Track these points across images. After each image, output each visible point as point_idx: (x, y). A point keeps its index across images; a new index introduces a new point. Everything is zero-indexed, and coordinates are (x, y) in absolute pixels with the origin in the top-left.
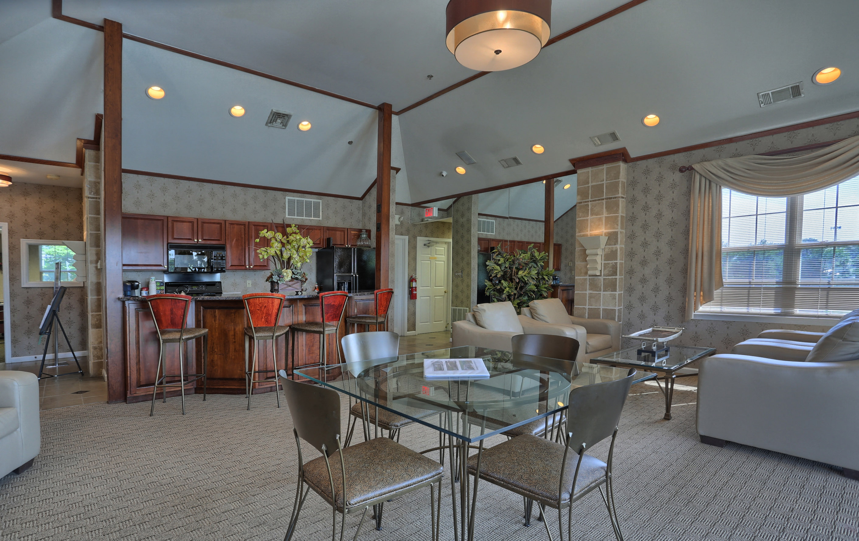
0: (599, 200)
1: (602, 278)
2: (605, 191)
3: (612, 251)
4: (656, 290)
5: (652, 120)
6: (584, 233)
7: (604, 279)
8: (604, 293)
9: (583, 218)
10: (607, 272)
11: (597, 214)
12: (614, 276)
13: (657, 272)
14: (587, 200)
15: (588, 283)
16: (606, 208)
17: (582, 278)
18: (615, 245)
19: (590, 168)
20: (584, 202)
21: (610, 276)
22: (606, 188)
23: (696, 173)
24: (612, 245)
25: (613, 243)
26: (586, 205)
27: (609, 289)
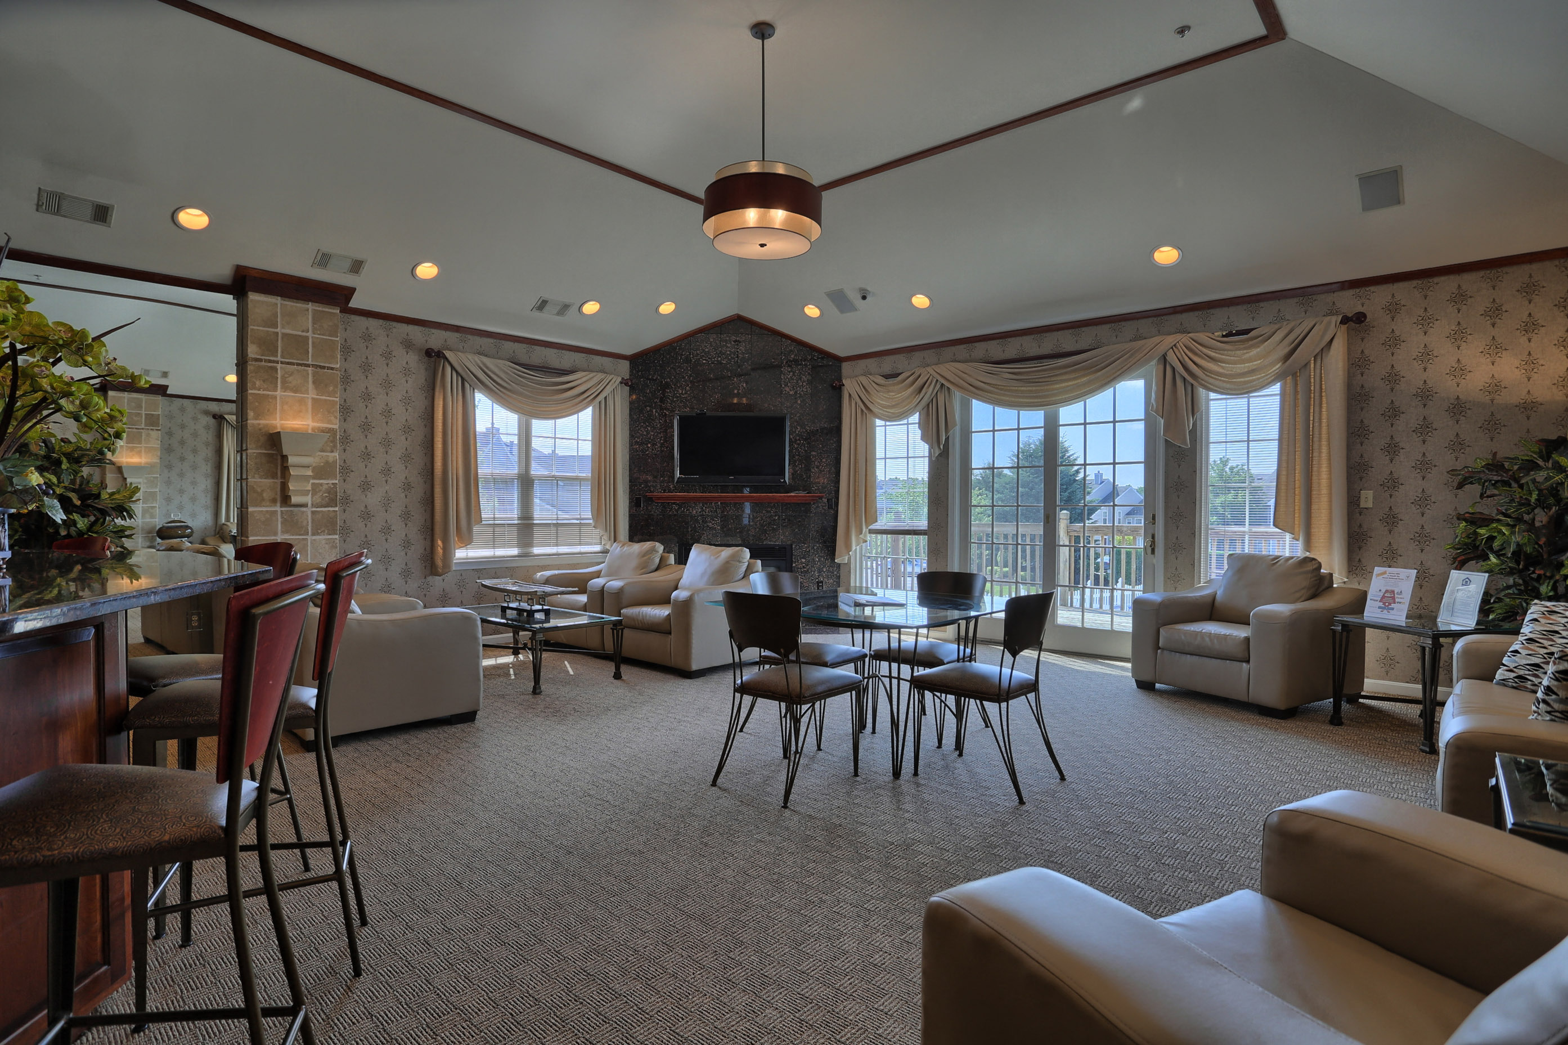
0: (301, 365)
1: (308, 511)
2: (310, 350)
3: (327, 462)
4: (387, 530)
5: (427, 270)
6: (267, 422)
7: (313, 513)
8: (314, 537)
9: (265, 392)
10: (319, 500)
11: (296, 390)
12: (332, 507)
13: (387, 503)
14: (272, 358)
15: (280, 520)
16: (314, 382)
17: (264, 509)
18: (332, 452)
19: (279, 298)
20: (266, 361)
21: (325, 507)
22: (313, 347)
23: (447, 363)
24: (327, 452)
25: (329, 449)
26: (271, 367)
27: (324, 531)
